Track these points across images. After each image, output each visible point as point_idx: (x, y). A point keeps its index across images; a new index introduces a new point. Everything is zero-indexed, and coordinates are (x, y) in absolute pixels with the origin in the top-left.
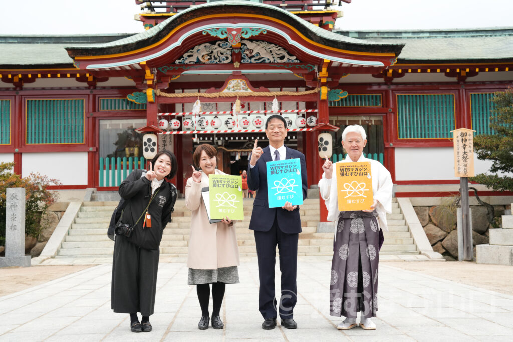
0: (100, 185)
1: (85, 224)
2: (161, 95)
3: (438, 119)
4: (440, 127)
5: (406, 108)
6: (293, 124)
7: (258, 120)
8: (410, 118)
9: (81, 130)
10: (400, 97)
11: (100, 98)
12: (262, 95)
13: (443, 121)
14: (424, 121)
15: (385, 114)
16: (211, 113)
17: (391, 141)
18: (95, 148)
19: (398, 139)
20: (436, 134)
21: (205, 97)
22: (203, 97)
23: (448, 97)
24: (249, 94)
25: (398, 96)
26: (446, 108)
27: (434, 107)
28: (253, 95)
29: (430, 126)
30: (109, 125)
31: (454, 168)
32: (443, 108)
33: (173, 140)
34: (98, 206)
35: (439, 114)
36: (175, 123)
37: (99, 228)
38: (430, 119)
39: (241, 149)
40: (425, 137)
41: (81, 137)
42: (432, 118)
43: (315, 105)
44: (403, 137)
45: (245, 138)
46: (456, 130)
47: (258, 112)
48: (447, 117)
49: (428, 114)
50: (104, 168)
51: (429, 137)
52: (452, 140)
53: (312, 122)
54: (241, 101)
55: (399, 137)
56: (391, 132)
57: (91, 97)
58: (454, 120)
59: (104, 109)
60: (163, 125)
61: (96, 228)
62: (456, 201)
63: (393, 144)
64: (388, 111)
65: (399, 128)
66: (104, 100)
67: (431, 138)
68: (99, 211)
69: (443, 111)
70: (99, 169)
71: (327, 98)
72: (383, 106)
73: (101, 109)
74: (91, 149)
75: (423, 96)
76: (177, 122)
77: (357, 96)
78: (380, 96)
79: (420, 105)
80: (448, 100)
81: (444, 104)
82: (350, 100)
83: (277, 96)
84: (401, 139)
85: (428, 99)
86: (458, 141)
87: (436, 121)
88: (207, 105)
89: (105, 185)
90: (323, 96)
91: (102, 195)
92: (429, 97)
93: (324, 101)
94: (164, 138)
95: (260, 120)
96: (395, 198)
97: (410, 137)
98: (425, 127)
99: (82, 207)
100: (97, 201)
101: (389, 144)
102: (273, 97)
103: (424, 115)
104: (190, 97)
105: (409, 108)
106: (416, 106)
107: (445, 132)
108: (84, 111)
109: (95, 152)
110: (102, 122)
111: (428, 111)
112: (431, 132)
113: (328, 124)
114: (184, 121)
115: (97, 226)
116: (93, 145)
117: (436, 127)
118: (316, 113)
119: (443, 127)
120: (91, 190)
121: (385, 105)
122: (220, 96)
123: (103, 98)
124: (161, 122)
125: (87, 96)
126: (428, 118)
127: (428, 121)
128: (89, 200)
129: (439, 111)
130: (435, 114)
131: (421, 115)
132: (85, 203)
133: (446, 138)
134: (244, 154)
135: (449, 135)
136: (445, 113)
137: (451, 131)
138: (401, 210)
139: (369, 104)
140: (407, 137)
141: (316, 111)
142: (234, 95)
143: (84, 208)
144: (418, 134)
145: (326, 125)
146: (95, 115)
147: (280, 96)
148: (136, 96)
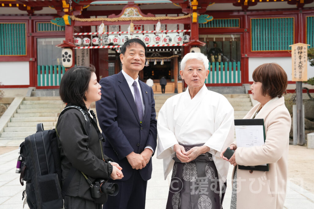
0: (38, 85)
1: (23, 113)
2: (76, 20)
3: (281, 36)
4: (282, 43)
5: (257, 28)
6: (173, 40)
7: (147, 38)
8: (260, 36)
9: (24, 46)
10: (253, 20)
11: (37, 23)
12: (149, 19)
13: (285, 38)
14: (271, 38)
15: (242, 33)
16: (113, 33)
17: (246, 53)
18: (34, 59)
19: (251, 51)
20: (279, 47)
21: (108, 21)
22: (106, 21)
23: (289, 20)
24: (139, 19)
25: (252, 19)
26: (287, 28)
27: (278, 27)
28: (142, 19)
29: (275, 41)
30: (44, 42)
31: (292, 74)
32: (285, 28)
33: (89, 53)
34: (35, 100)
35: (282, 33)
36: (86, 41)
37: (33, 117)
38: (275, 37)
39: (149, 57)
40: (271, 50)
41: (24, 51)
42: (276, 35)
43: (189, 26)
44: (255, 50)
45: (152, 50)
46: (294, 45)
47: (147, 32)
48: (287, 35)
49: (274, 33)
50: (41, 73)
51: (274, 49)
52: (291, 51)
53: (186, 39)
54: (134, 24)
55: (252, 50)
56: (246, 46)
57: (30, 21)
58: (293, 37)
59: (40, 30)
60: (77, 42)
61: (31, 117)
62: (292, 98)
63: (248, 55)
64: (244, 30)
65: (252, 43)
66: (40, 24)
67: (275, 50)
68: (36, 104)
69: (285, 30)
70: (37, 73)
71: (198, 21)
72: (241, 27)
73: (38, 31)
74: (31, 59)
75: (271, 19)
76: (88, 40)
77: (222, 20)
78: (238, 20)
79: (268, 27)
80: (289, 22)
81: (286, 25)
82: (213, 23)
83: (160, 20)
84: (254, 51)
85: (274, 21)
86: (295, 53)
87: (279, 38)
88: (113, 27)
89: (42, 85)
90: (194, 20)
91: (39, 92)
92: (275, 20)
93: (195, 23)
94: (83, 51)
95: (148, 38)
96: (248, 94)
97: (260, 50)
98: (271, 43)
99: (23, 101)
100: (36, 96)
101: (244, 55)
102: (157, 21)
103: (271, 33)
104: (97, 21)
105: (260, 29)
106: (265, 27)
107: (286, 46)
108: (26, 32)
109: (34, 62)
110: (39, 40)
111: (274, 31)
112: (275, 46)
113: (198, 41)
114: (93, 39)
115: (32, 115)
116: (33, 57)
117: (279, 43)
118: (189, 32)
119: (285, 42)
120: (32, 88)
121: (242, 26)
122: (118, 21)
123: (39, 23)
124: (76, 40)
125: (28, 21)
126: (274, 35)
127: (274, 38)
128: (30, 95)
129: (282, 31)
130: (279, 33)
131: (268, 33)
132: (26, 98)
133: (286, 50)
134: (152, 61)
135: (289, 48)
136: (286, 31)
137: (290, 46)
138: (252, 104)
139: (230, 26)
140: (258, 50)
141: (189, 31)
142: (128, 20)
143: (25, 102)
144: (266, 48)
145: (196, 42)
146: (33, 34)
147: (163, 20)
148: (58, 21)
